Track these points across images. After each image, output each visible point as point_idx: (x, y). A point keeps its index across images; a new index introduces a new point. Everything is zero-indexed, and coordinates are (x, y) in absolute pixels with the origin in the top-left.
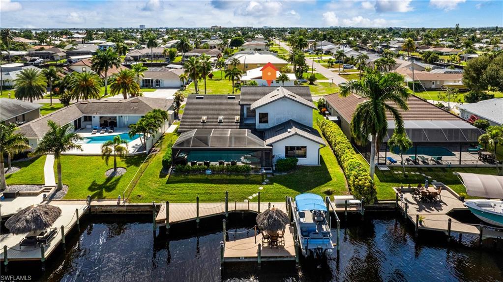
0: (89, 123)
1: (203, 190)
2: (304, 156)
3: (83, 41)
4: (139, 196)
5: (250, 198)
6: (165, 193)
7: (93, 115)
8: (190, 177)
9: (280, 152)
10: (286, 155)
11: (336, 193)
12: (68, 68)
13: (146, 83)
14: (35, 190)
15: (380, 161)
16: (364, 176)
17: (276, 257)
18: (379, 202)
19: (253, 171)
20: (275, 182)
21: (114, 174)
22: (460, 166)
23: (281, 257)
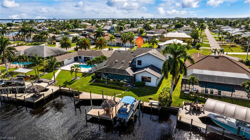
0: (80, 59)
1: (101, 89)
2: (150, 81)
3: (110, 24)
4: (77, 88)
5: (117, 95)
6: (87, 88)
7: (82, 56)
8: (100, 84)
9: (139, 78)
10: (142, 80)
11: (153, 99)
12: (89, 36)
13: (118, 44)
14: (48, 81)
15: (186, 89)
16: (166, 93)
17: (105, 118)
18: (171, 106)
19: (125, 85)
20: (131, 91)
21: (75, 79)
22: (231, 97)
23: (107, 118)
